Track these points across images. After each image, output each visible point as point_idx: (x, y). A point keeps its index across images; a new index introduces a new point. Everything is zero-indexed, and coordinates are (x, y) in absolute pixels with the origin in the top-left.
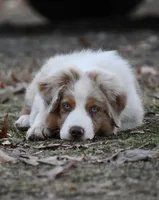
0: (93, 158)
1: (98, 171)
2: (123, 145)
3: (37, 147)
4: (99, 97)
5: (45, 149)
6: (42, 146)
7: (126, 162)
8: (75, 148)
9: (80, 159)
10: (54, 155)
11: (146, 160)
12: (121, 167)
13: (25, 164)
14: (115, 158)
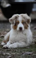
0: (18, 53)
1: (19, 57)
2: (24, 50)
3: (5, 50)
4: (24, 20)
5: (7, 51)
6: (6, 50)
7: (25, 55)
8: (14, 51)
9: (15, 54)
10: (9, 52)
11: (30, 54)
12: (24, 56)
13: (2, 55)
14: (23, 54)
